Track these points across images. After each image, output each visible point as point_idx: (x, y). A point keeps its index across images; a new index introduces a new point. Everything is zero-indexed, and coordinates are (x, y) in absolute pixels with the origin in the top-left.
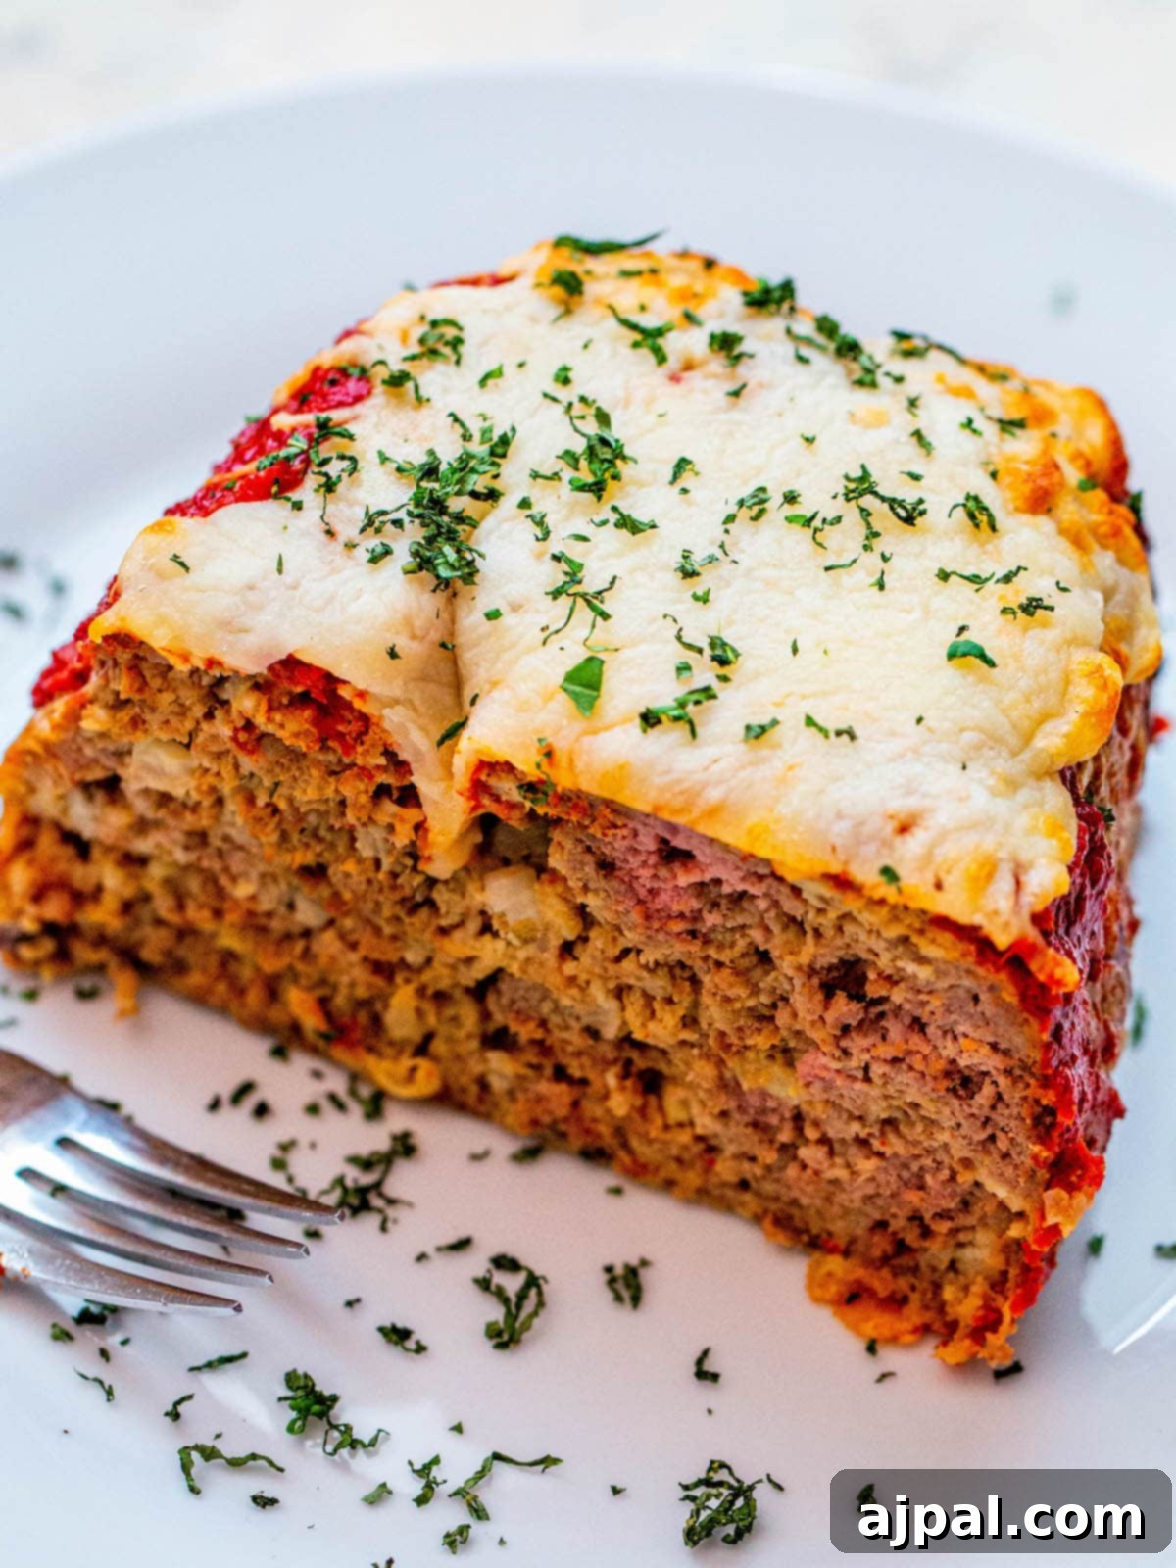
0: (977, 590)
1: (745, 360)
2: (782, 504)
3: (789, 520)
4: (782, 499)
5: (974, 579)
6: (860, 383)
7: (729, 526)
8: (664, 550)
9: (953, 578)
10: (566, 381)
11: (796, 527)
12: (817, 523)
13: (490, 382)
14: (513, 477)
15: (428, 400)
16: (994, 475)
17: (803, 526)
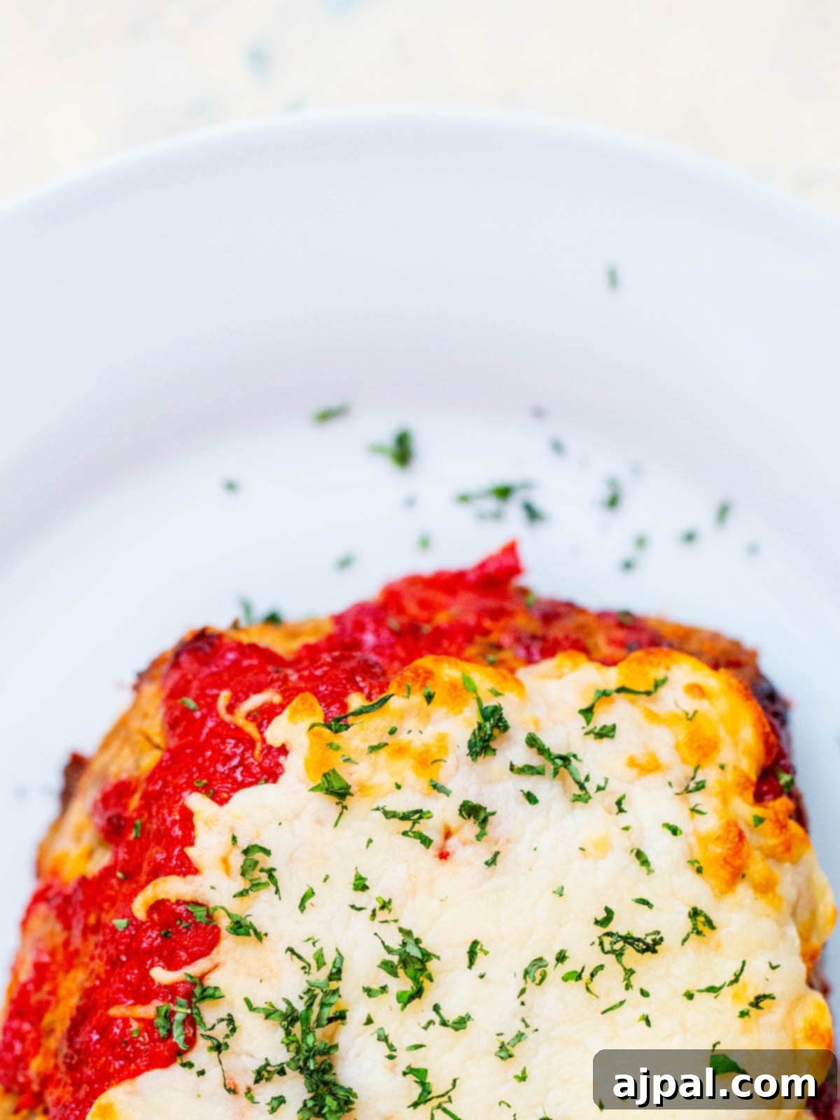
0: (716, 997)
1: (490, 818)
2: (556, 965)
3: (565, 979)
4: (555, 962)
5: (712, 989)
6: (577, 798)
7: (523, 998)
8: (482, 1037)
9: (697, 995)
10: (364, 888)
11: (572, 982)
12: (586, 975)
13: (307, 904)
14: (350, 993)
15: (266, 935)
16: (699, 870)
17: (577, 980)
